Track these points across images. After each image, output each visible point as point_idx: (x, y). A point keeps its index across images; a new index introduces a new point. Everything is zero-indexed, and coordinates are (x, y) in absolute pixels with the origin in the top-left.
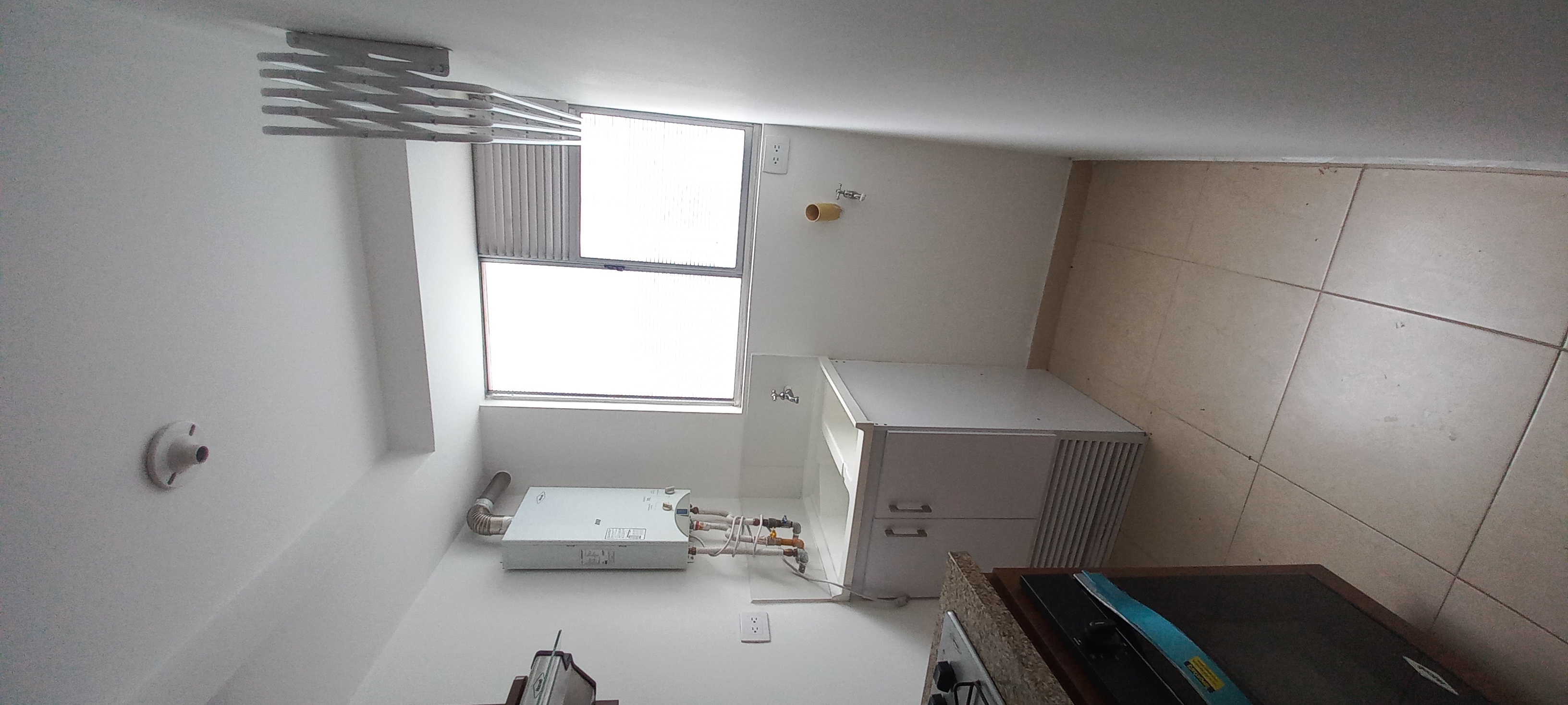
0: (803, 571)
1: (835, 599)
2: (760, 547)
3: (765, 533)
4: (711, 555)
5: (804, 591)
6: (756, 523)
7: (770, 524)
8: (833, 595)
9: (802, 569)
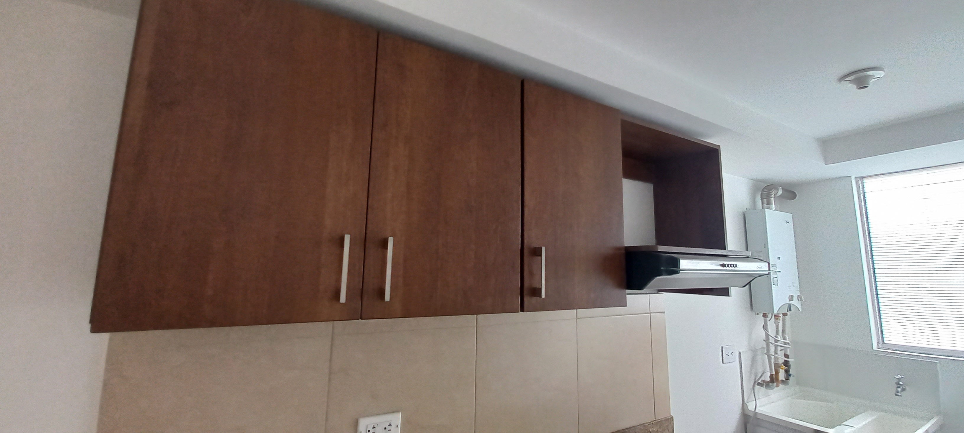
1: (745, 405)
2: (773, 357)
3: (781, 362)
6: (786, 356)
7: (786, 363)
9: (761, 385)
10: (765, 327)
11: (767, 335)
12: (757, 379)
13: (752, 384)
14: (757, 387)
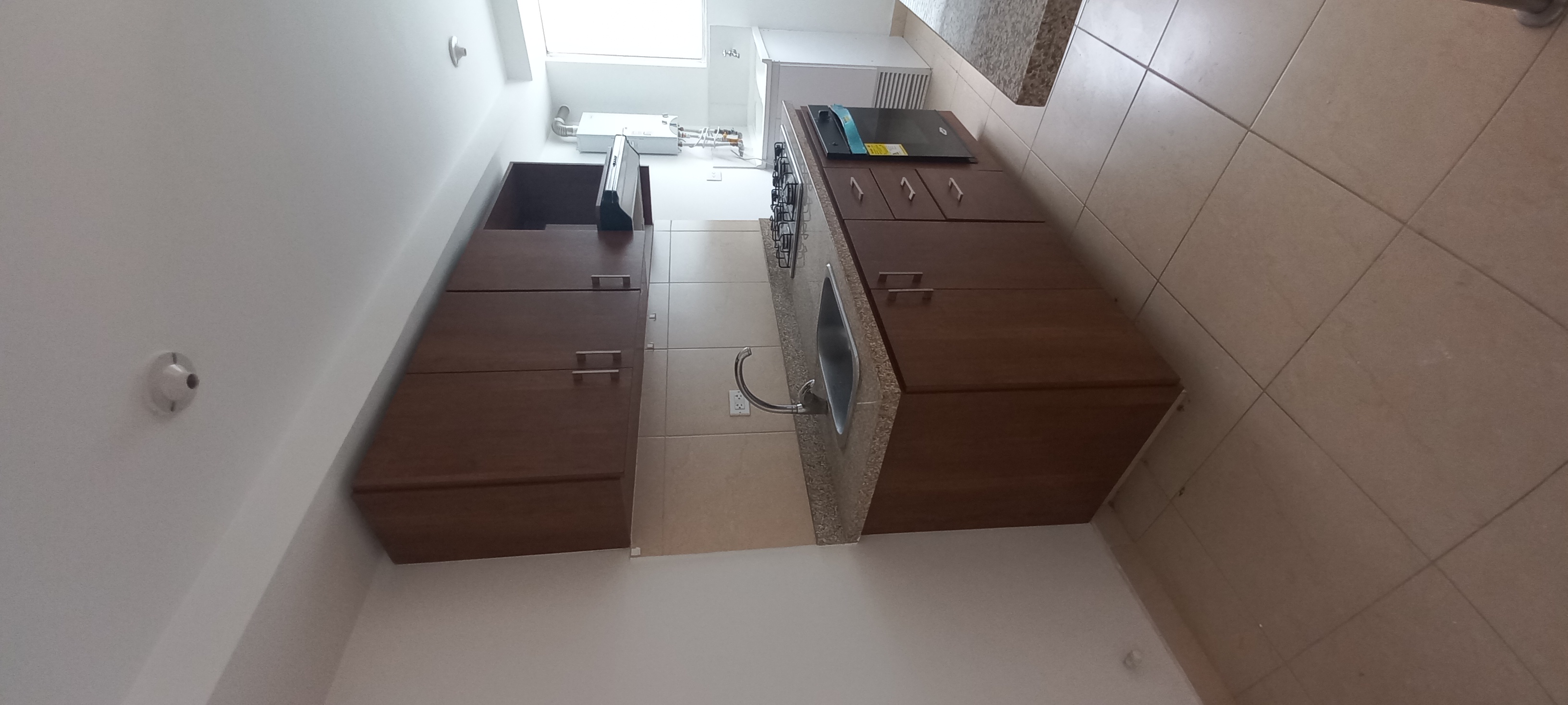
0: (742, 156)
1: (758, 167)
2: (716, 142)
3: (721, 136)
4: (690, 147)
5: (740, 163)
6: (716, 132)
7: (721, 132)
8: (757, 165)
9: (741, 154)
10: (692, 146)
11: (698, 145)
12: (737, 156)
13: (741, 160)
14: (744, 157)
